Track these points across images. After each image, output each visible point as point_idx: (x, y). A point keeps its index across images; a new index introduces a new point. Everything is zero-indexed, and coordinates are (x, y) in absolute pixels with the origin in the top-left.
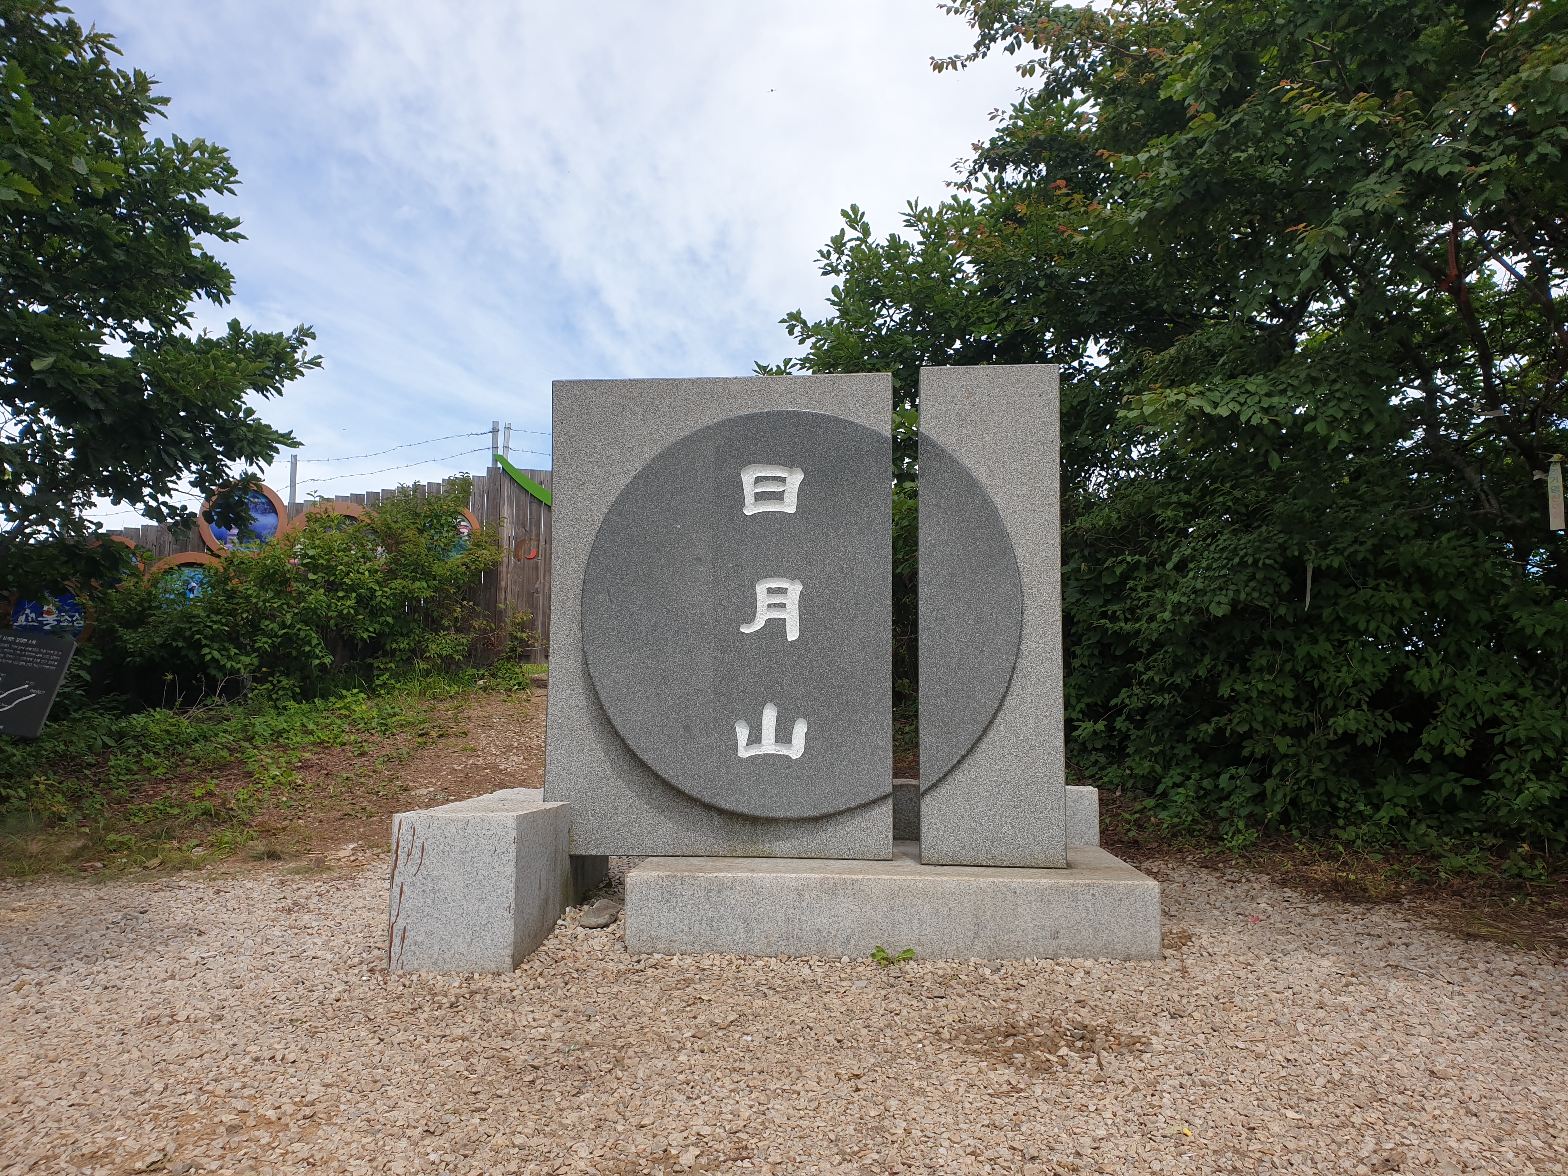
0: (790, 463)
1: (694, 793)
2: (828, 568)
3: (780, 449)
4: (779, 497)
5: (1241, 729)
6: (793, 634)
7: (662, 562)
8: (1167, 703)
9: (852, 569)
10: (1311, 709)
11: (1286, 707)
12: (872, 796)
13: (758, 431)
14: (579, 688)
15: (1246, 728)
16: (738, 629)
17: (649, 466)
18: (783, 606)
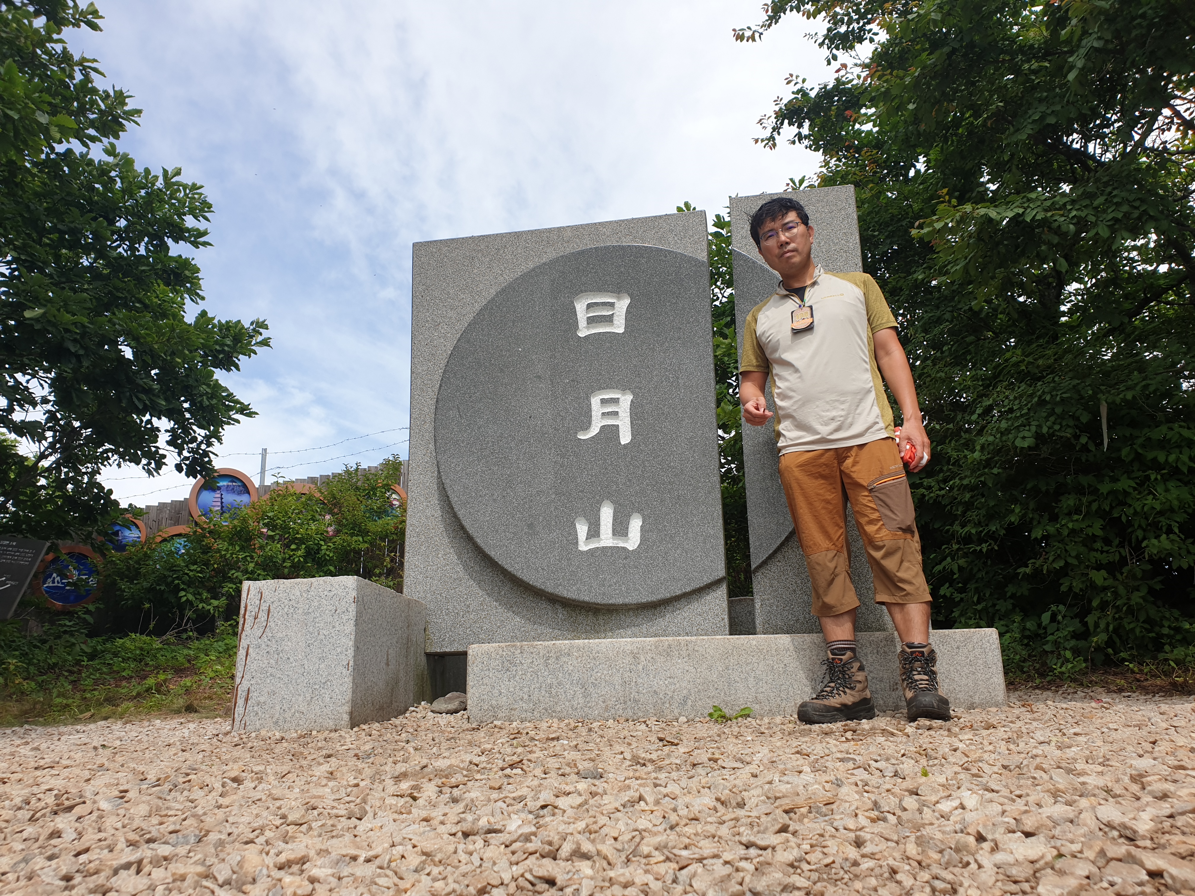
0: (618, 290)
1: (538, 584)
2: (655, 379)
3: (608, 278)
4: (609, 319)
5: (1057, 565)
6: (625, 438)
7: (506, 381)
8: (984, 550)
9: (678, 378)
10: (1121, 545)
11: (1098, 545)
12: (706, 580)
13: (588, 265)
14: (435, 500)
15: (1062, 563)
16: (575, 436)
17: (493, 299)
18: (616, 413)
